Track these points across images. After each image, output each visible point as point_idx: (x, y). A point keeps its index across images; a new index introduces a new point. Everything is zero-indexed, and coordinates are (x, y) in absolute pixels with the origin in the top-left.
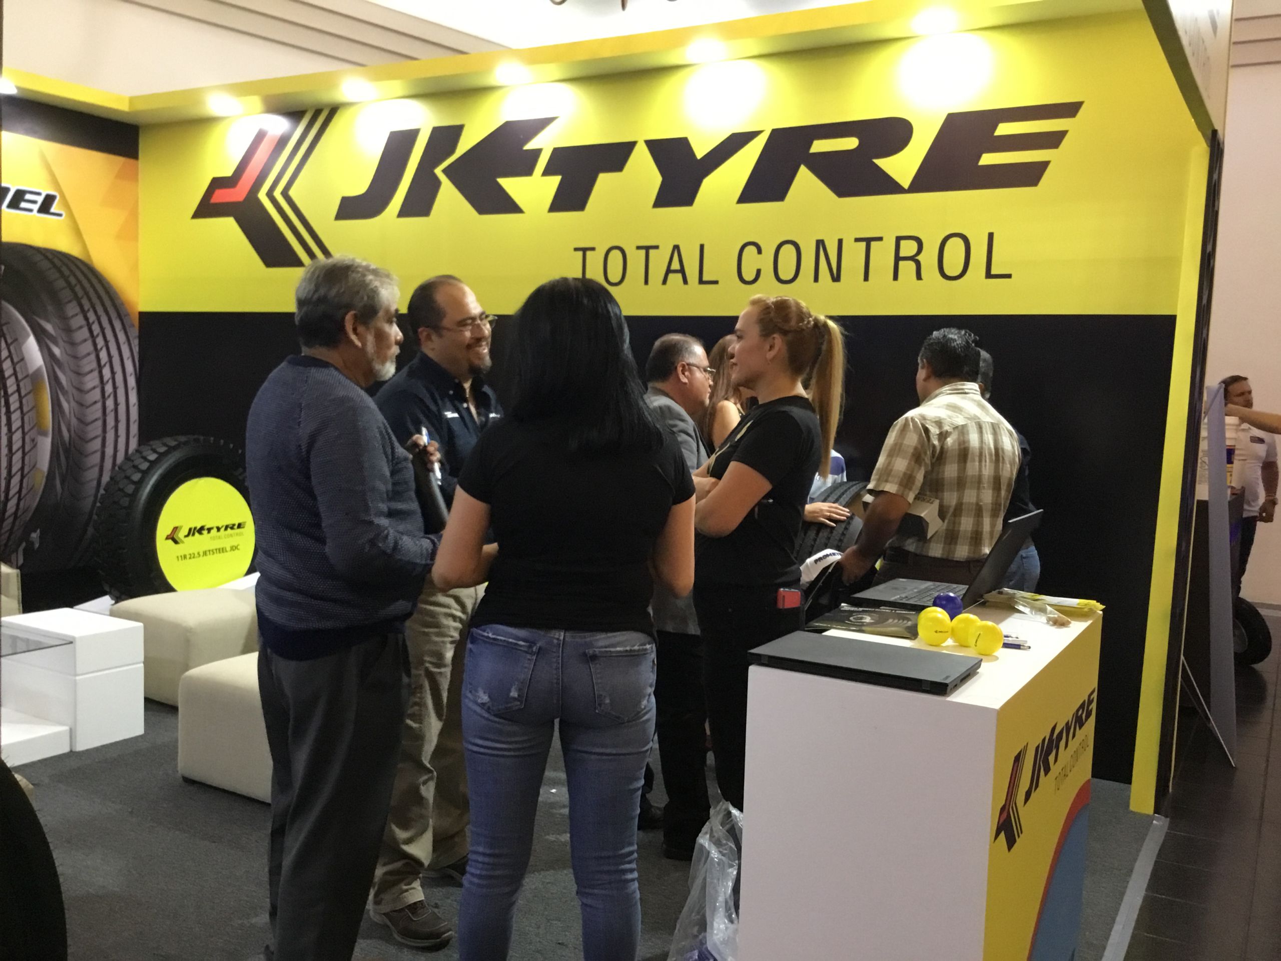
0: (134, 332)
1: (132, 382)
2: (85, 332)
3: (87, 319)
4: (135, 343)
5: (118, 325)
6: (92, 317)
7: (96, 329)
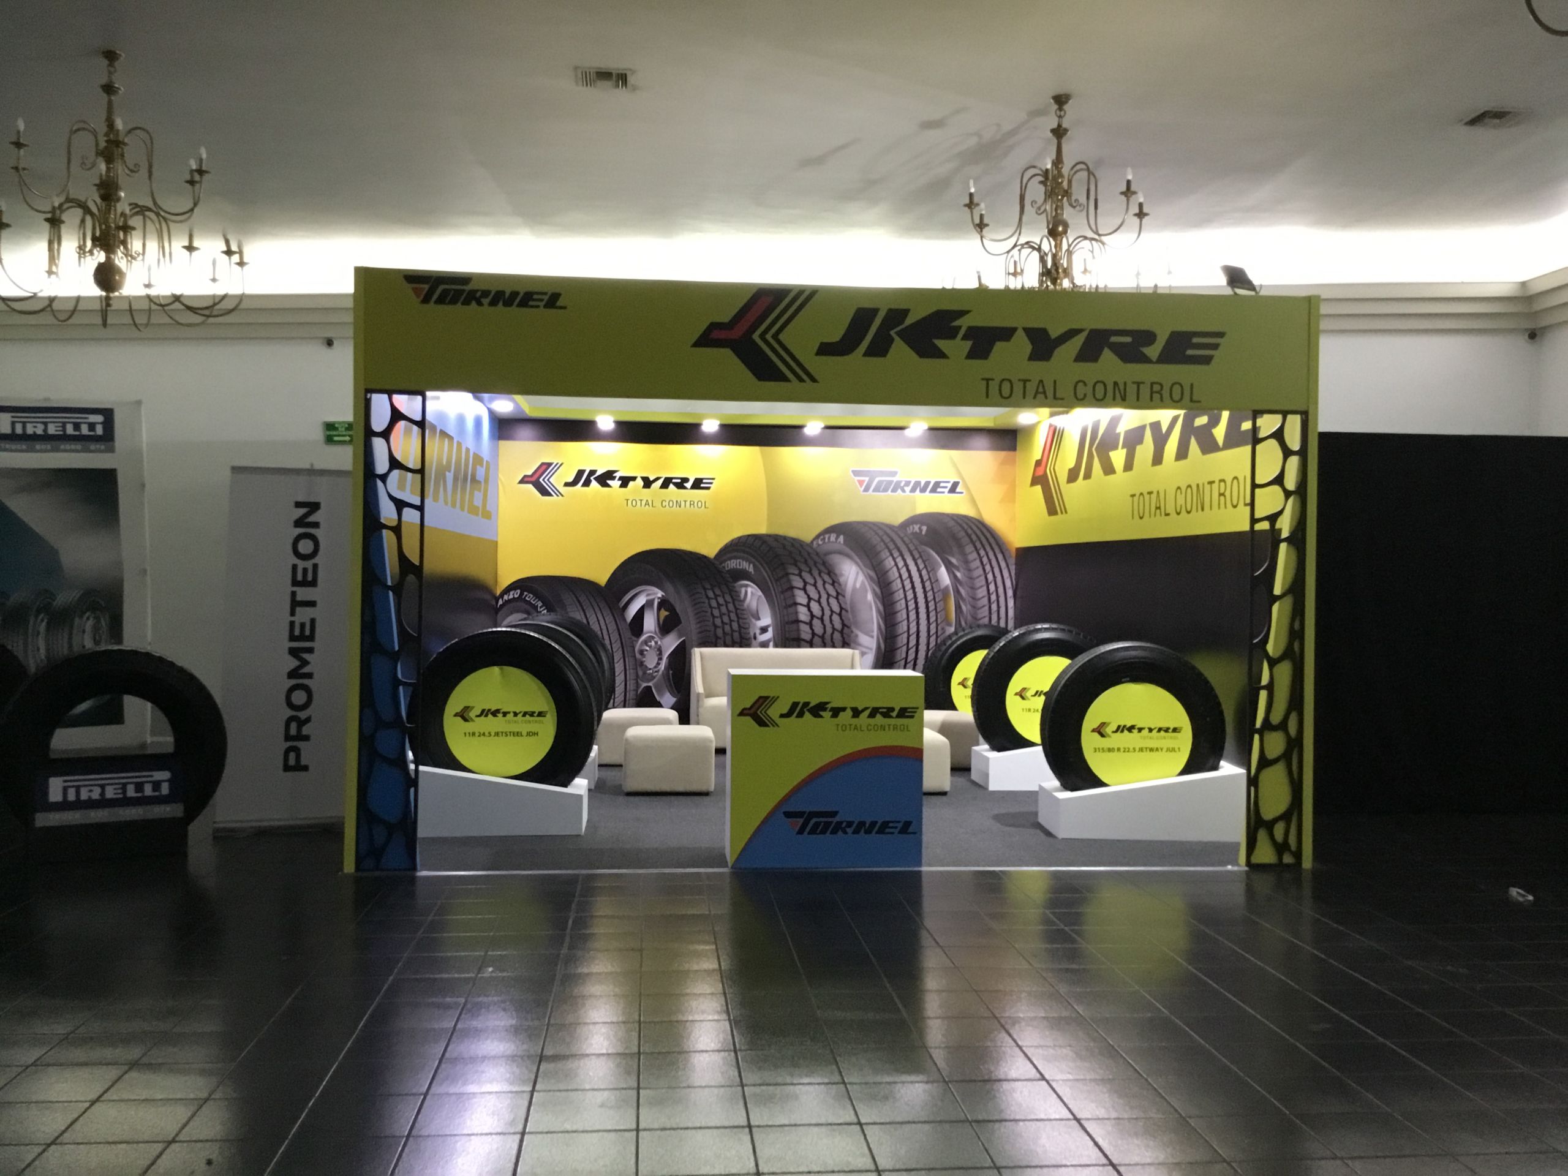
0: (1012, 561)
1: (1010, 593)
2: (978, 563)
3: (979, 554)
4: (1013, 568)
5: (1000, 557)
6: (982, 553)
7: (985, 560)
